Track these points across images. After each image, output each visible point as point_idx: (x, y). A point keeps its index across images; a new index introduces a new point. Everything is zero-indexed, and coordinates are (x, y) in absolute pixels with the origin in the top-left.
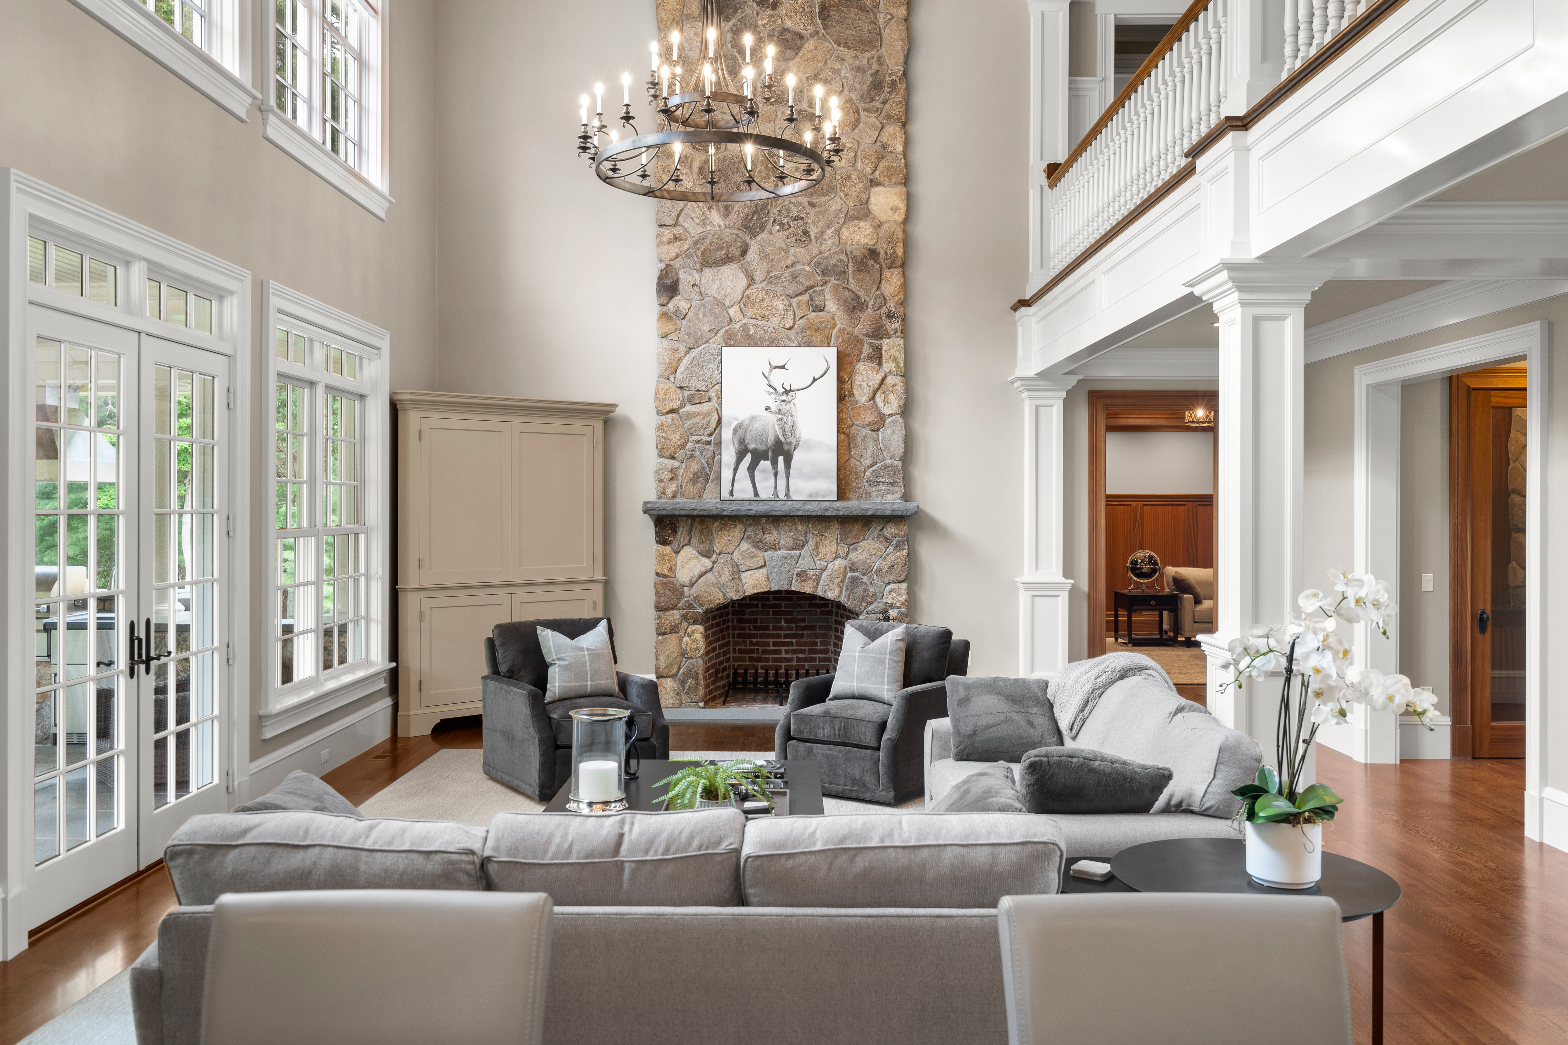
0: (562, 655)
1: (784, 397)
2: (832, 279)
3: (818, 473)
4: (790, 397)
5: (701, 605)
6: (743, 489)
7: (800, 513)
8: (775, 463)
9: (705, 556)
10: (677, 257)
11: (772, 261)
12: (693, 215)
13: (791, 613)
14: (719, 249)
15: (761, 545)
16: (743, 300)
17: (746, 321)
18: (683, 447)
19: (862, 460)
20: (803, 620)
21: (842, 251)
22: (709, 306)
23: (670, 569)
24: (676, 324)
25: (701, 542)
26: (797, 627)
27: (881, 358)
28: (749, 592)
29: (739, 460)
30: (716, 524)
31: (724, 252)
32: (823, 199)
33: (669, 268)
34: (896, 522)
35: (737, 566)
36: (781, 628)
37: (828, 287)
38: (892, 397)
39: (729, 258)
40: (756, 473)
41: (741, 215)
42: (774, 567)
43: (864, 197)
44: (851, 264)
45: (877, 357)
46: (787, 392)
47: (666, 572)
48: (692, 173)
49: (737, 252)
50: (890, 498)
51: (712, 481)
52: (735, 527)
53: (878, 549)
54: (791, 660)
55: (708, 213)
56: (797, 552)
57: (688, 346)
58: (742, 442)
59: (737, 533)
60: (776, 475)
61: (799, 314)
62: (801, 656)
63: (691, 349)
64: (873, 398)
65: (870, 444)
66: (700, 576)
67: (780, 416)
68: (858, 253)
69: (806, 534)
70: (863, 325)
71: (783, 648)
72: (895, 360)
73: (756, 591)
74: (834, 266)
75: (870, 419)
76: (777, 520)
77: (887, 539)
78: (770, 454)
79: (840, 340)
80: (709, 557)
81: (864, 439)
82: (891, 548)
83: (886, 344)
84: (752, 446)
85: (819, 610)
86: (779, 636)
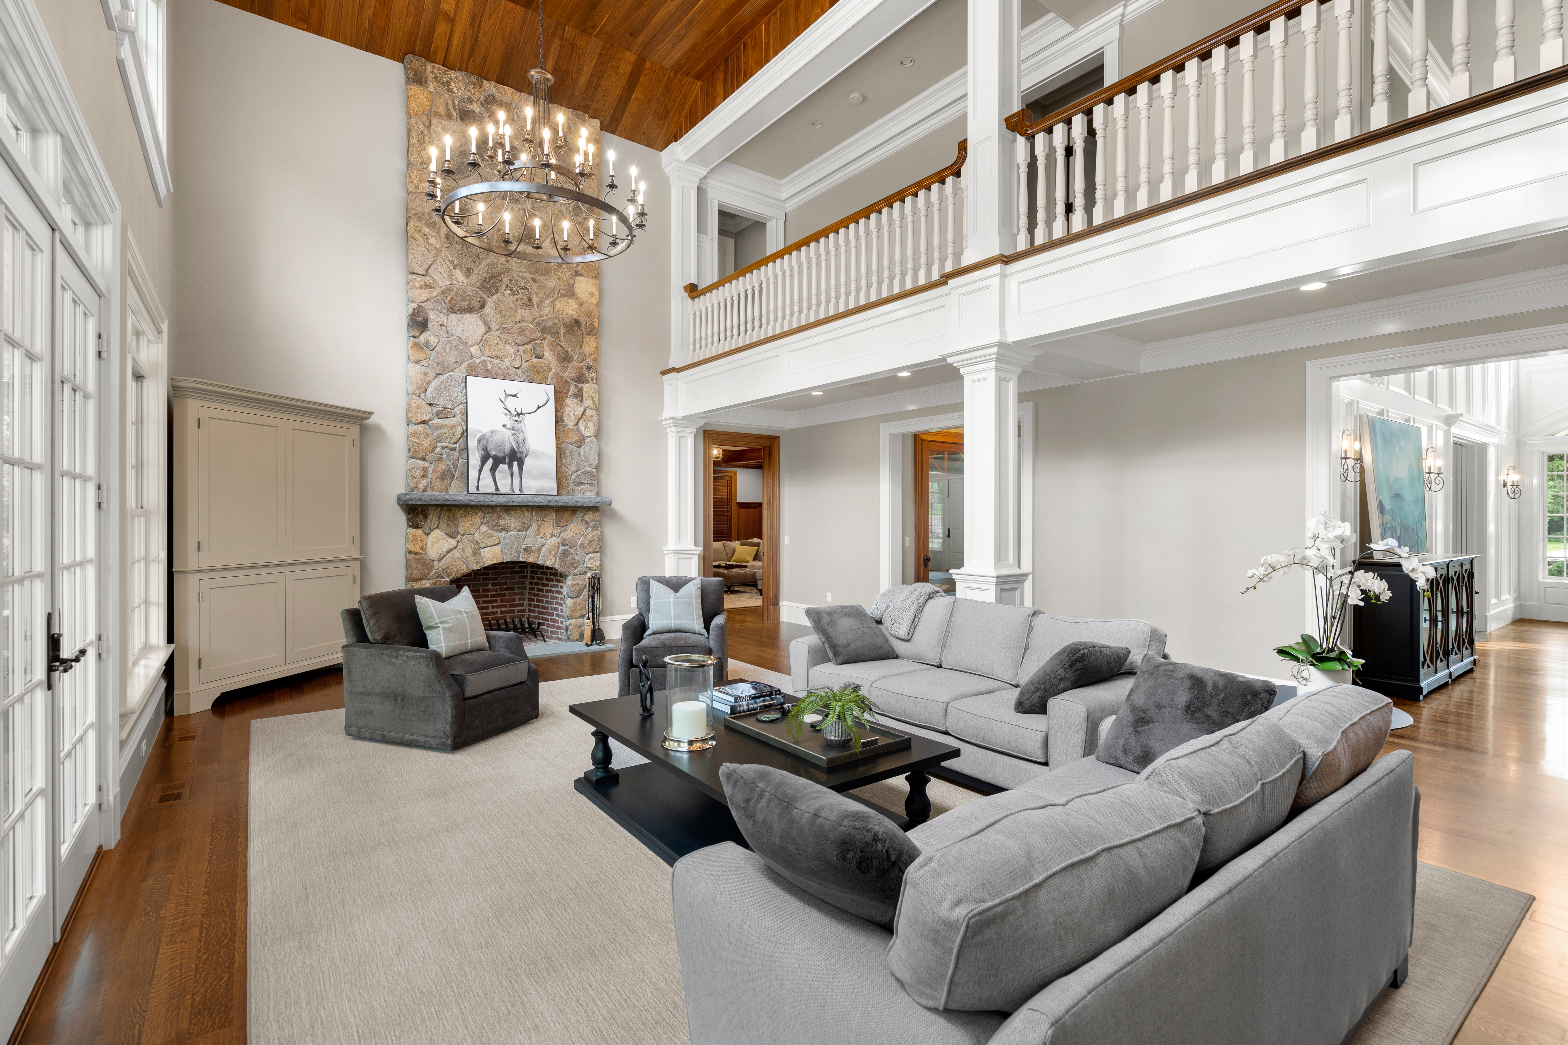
0: (445, 619)
1: (516, 418)
2: (549, 336)
3: (544, 475)
4: (521, 419)
5: (449, 575)
6: (487, 485)
7: (531, 504)
8: (511, 466)
9: (451, 537)
10: (427, 300)
11: (505, 316)
12: (441, 270)
13: (496, 579)
14: (463, 300)
15: (496, 528)
16: (482, 342)
17: (484, 358)
18: (432, 451)
19: (570, 467)
20: (506, 583)
21: (556, 318)
22: (454, 343)
23: (422, 548)
24: (426, 353)
25: (448, 525)
26: (501, 589)
27: (582, 396)
28: (488, 563)
29: (483, 462)
30: (461, 512)
31: (467, 303)
32: (542, 278)
33: (421, 308)
34: (593, 511)
35: (478, 543)
36: (489, 590)
37: (546, 342)
38: (590, 424)
39: (471, 309)
40: (497, 473)
41: (480, 277)
42: (507, 544)
43: (572, 282)
44: (562, 328)
45: (579, 396)
46: (519, 414)
47: (419, 550)
48: (439, 236)
49: (477, 305)
50: (588, 494)
51: (457, 479)
52: (476, 514)
53: (581, 530)
54: (496, 613)
55: (453, 271)
56: (524, 533)
57: (437, 372)
58: (485, 449)
59: (478, 519)
60: (512, 475)
61: (525, 358)
62: (503, 609)
63: (439, 374)
64: (577, 424)
65: (575, 456)
66: (448, 553)
67: (514, 432)
68: (567, 320)
69: (530, 519)
70: (569, 372)
71: (490, 605)
72: (592, 399)
73: (493, 563)
74: (550, 327)
75: (576, 438)
76: (508, 508)
77: (587, 523)
78: (507, 460)
79: (554, 381)
80: (454, 538)
81: (571, 452)
82: (590, 529)
83: (586, 387)
84: (493, 453)
85: (517, 576)
86: (487, 596)
